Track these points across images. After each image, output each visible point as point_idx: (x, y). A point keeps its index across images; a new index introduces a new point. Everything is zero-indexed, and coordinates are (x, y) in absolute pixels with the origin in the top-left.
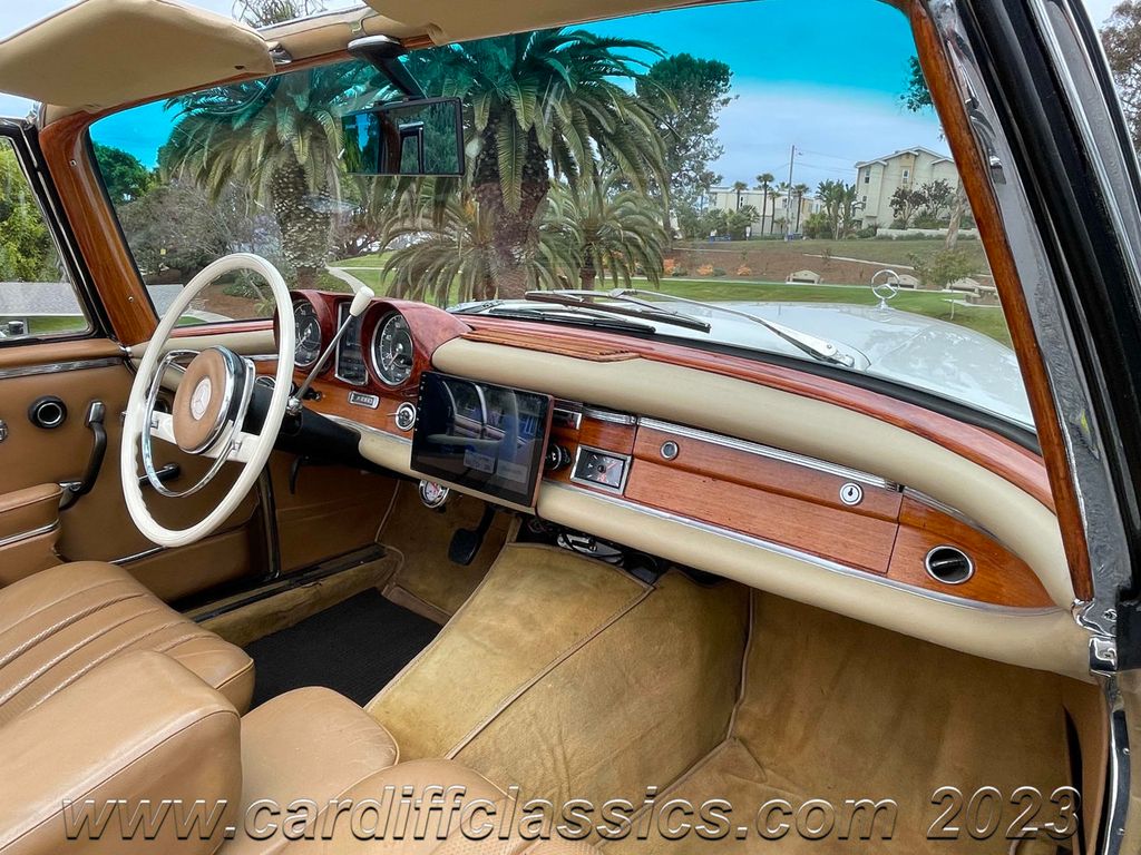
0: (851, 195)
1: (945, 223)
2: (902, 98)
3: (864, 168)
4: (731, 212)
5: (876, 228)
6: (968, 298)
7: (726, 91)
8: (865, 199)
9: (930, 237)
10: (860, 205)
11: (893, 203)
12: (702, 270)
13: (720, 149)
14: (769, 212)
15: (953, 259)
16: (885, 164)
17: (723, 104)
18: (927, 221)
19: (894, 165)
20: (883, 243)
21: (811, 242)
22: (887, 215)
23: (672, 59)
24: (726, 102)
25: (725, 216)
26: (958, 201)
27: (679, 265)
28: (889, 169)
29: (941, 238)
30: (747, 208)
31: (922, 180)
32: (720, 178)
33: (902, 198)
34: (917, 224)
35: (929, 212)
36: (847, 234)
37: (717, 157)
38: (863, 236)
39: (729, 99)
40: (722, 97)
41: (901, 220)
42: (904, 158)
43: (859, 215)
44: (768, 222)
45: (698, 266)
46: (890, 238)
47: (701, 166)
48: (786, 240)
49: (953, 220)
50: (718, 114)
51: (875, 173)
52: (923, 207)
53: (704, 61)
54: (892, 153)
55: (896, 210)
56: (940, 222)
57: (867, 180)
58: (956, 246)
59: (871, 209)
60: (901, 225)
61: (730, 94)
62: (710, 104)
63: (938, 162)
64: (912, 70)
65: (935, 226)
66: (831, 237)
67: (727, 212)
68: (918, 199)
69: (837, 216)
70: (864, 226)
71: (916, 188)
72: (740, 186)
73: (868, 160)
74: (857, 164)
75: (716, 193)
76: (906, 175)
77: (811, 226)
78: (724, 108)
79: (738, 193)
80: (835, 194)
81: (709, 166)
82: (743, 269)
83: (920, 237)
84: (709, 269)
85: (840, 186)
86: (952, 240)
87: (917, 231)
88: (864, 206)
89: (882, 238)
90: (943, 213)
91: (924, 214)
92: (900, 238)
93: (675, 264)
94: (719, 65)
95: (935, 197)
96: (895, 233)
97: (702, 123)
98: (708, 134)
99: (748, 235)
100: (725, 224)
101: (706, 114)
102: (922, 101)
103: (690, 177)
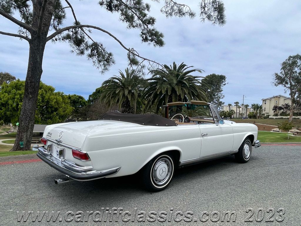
0: (261, 107)
1: (289, 115)
2: (273, 83)
3: (264, 101)
4: (227, 111)
5: (269, 116)
6: (294, 134)
7: (225, 82)
8: (265, 108)
9: (285, 119)
10: (264, 110)
11: (273, 109)
13: (224, 96)
14: (238, 111)
15: (287, 124)
16: (270, 99)
17: (224, 85)
18: (284, 114)
19: (272, 99)
20: (271, 120)
21: (250, 119)
22: (272, 113)
23: (211, 75)
24: (225, 84)
25: (226, 113)
26: (292, 109)
28: (271, 101)
29: (288, 119)
30: (232, 110)
31: (281, 103)
32: (224, 103)
33: (275, 108)
34: (281, 115)
35: (284, 112)
36: (260, 117)
37: (223, 98)
38: (265, 118)
39: (226, 84)
40: (224, 83)
41: (276, 114)
42: (276, 98)
43: (263, 112)
44: (238, 114)
46: (273, 119)
47: (219, 100)
48: (243, 119)
49: (291, 114)
50: (223, 88)
51: (268, 102)
52: (282, 110)
53: (219, 75)
54: (272, 96)
55: (274, 112)
56: (288, 114)
57: (265, 103)
58: (292, 121)
59: (267, 111)
60: (276, 115)
61: (226, 82)
62: (221, 85)
63: (286, 99)
64: (275, 76)
65: (286, 115)
66: (256, 118)
67: (226, 111)
68: (280, 108)
69: (257, 113)
70: (265, 115)
71: (280, 105)
72: (230, 105)
73: (265, 98)
74: (263, 99)
75: (223, 107)
76: (277, 102)
77: (250, 115)
79: (229, 107)
80: (256, 107)
81: (221, 100)
83: (282, 118)
85: (257, 105)
86: (291, 119)
87: (281, 117)
88: (265, 110)
89: (271, 118)
90: (288, 112)
91: (283, 112)
92: (276, 119)
94: (223, 76)
95: (286, 108)
96: (274, 117)
97: (219, 90)
98: (220, 92)
99: (232, 117)
100: (226, 114)
101: (220, 87)
102: (279, 84)
103: (216, 103)
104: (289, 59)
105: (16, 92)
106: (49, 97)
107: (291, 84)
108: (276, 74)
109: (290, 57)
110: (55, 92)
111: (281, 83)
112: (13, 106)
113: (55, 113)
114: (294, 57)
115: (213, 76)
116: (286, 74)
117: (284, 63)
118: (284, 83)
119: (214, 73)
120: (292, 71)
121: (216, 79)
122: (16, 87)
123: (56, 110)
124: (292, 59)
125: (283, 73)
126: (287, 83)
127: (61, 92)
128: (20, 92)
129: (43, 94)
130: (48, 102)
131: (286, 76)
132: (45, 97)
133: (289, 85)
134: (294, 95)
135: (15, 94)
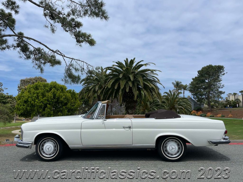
4: (232, 100)
7: (223, 72)
12: (218, 116)
13: (223, 86)
17: (223, 75)
23: (207, 66)
24: (224, 74)
25: (231, 102)
27: (212, 114)
30: (237, 99)
32: (224, 92)
37: (222, 88)
39: (225, 73)
40: (223, 73)
45: (217, 114)
47: (218, 90)
50: (222, 77)
53: (216, 66)
61: (225, 72)
62: (220, 75)
67: (231, 100)
72: (235, 94)
75: (229, 96)
78: (223, 76)
79: (235, 96)
81: (220, 90)
82: (230, 115)
84: (220, 115)
93: (211, 114)
94: (220, 66)
97: (217, 79)
98: (220, 82)
99: (237, 106)
100: (231, 104)
101: (218, 77)
103: (216, 93)
105: (34, 92)
106: (59, 94)
110: (67, 90)
112: (32, 103)
113: (64, 107)
115: (210, 67)
119: (211, 64)
121: (212, 70)
122: (36, 87)
123: (66, 104)
127: (72, 90)
128: (38, 91)
129: (55, 92)
130: (58, 98)
132: (56, 94)
135: (34, 93)
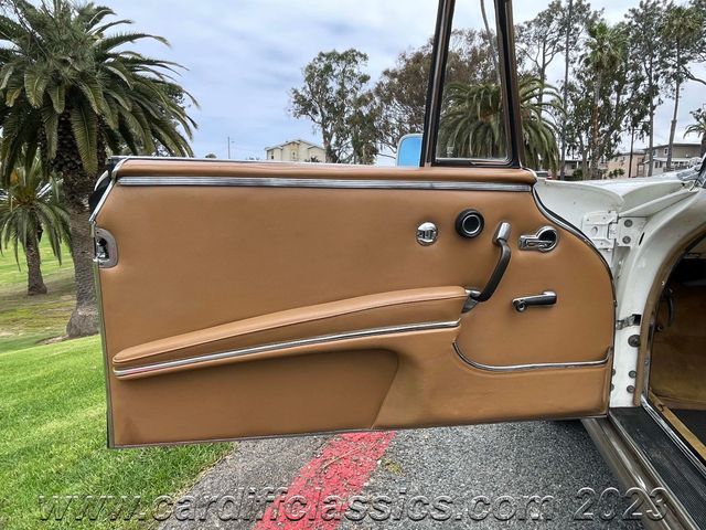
2: (290, 110)
3: (270, 151)
7: (182, 102)
16: (281, 148)
19: (287, 148)
28: (284, 151)
31: (303, 157)
42: (291, 145)
51: (277, 154)
63: (312, 147)
64: (293, 96)
73: (271, 147)
74: (266, 149)
76: (294, 154)
94: (175, 86)
102: (301, 113)
104: (320, 59)
107: (323, 115)
108: (296, 91)
109: (322, 54)
111: (304, 112)
114: (329, 56)
116: (314, 93)
117: (311, 67)
118: (310, 113)
120: (324, 87)
124: (324, 59)
125: (308, 89)
126: (315, 112)
131: (313, 97)
133: (319, 118)
134: (330, 140)
